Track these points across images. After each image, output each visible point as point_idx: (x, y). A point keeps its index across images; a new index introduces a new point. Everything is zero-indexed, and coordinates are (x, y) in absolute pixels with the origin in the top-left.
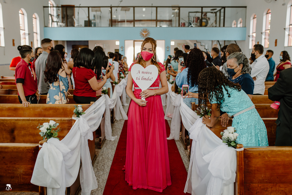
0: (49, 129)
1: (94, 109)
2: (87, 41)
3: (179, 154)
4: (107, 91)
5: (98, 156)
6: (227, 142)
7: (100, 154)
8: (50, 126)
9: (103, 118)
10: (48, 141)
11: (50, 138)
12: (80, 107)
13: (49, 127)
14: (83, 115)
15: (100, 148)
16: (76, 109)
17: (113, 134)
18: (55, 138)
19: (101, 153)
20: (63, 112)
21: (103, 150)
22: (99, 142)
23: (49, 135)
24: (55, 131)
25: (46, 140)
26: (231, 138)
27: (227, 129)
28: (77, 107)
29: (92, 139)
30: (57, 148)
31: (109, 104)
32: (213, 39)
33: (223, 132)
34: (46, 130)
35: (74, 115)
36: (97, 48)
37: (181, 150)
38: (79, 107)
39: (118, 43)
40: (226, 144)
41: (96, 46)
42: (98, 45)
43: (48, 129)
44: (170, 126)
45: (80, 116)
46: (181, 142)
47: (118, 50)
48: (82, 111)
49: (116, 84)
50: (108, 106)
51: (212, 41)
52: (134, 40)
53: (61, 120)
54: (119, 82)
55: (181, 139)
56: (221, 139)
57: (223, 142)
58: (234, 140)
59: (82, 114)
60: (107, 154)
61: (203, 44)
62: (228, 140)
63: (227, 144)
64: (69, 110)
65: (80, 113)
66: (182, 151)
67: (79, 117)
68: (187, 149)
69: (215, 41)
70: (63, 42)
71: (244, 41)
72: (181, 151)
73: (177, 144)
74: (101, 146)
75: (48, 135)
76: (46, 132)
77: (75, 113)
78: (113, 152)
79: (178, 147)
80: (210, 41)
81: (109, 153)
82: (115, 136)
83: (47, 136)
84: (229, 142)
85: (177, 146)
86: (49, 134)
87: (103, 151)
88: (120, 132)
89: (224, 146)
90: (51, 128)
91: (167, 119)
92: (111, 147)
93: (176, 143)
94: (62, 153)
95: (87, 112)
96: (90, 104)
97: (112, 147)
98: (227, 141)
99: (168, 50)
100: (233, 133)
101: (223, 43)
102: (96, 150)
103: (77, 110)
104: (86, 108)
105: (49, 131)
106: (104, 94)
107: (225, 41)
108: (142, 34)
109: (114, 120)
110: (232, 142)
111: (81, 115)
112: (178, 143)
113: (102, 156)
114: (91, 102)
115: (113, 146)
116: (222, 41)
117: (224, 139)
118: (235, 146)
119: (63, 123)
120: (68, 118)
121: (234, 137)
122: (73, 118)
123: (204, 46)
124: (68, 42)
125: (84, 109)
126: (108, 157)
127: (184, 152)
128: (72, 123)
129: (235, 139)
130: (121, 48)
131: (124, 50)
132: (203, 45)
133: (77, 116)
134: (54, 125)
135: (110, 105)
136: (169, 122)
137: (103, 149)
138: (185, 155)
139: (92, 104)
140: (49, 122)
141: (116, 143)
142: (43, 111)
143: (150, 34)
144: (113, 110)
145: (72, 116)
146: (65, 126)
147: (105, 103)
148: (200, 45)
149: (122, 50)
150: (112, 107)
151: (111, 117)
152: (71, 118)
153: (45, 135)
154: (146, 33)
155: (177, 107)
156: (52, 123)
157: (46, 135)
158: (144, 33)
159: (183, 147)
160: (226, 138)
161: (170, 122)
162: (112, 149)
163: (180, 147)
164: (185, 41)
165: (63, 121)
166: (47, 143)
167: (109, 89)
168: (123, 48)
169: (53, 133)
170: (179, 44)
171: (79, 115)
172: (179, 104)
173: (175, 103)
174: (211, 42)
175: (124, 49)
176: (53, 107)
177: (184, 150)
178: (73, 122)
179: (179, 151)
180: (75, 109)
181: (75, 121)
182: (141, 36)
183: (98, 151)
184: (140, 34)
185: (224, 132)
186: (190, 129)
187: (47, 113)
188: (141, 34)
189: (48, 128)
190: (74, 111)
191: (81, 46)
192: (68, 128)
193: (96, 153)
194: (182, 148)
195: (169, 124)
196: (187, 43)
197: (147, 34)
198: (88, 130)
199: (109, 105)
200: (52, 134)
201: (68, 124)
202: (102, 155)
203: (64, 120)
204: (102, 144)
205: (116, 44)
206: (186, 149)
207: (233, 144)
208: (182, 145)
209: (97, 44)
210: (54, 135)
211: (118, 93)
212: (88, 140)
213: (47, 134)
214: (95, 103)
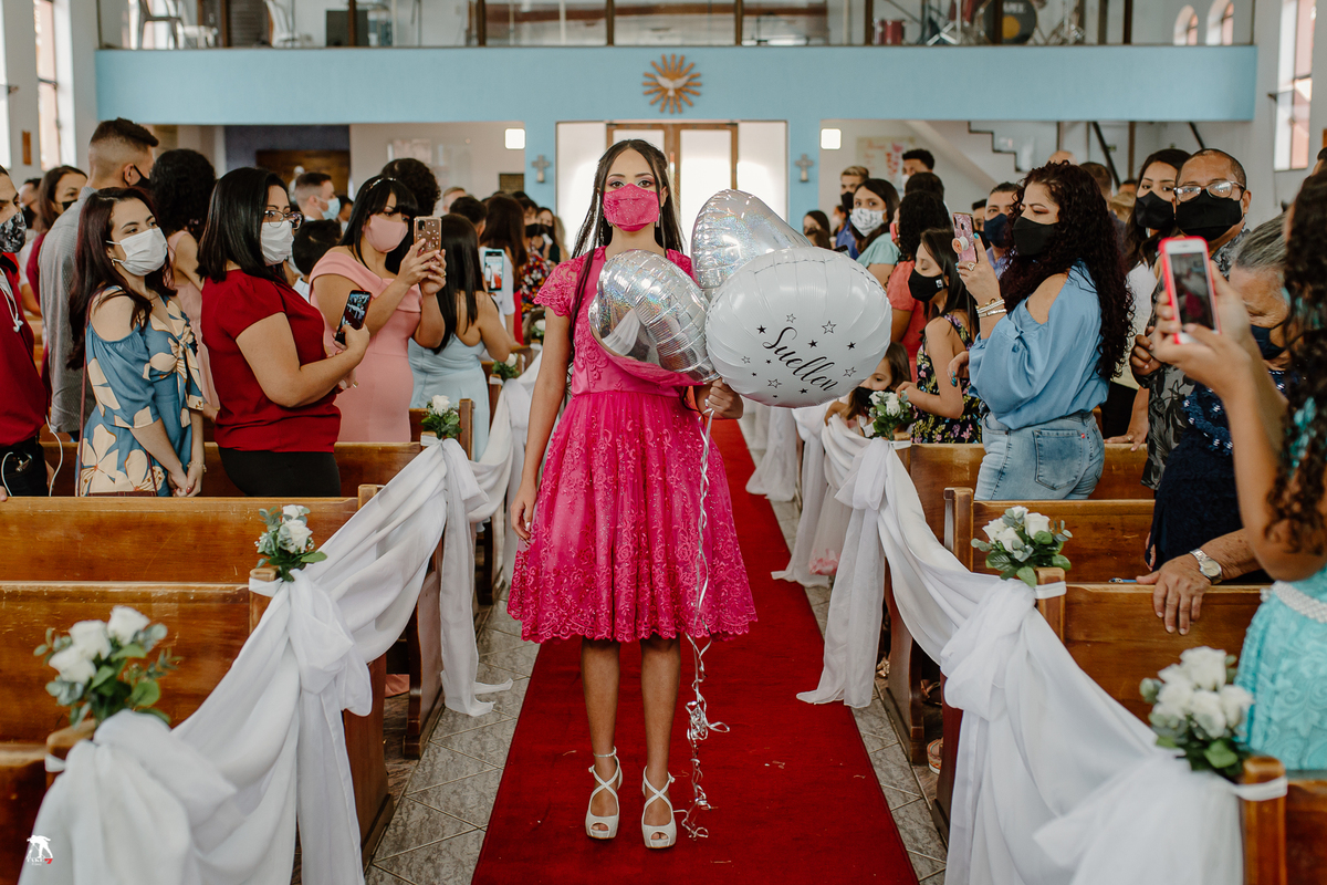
0: (108, 662)
1: (380, 528)
2: (345, 129)
3: (879, 789)
4: (453, 422)
5: (401, 802)
6: (1184, 741)
7: (412, 790)
8: (116, 645)
9: (433, 577)
10: (98, 735)
11: (111, 714)
12: (293, 519)
13: (106, 651)
14: (315, 569)
15: (412, 754)
16: (272, 529)
17: (490, 667)
18: (145, 711)
19: (418, 781)
20: (195, 547)
21: (432, 765)
22: (407, 716)
23: (110, 697)
24: (143, 673)
25: (91, 723)
26: (1208, 719)
27: (1179, 662)
28: (278, 517)
29: (363, 707)
30: (153, 775)
31: (466, 495)
32: (1067, 116)
33: (1158, 683)
34: (89, 670)
35: (263, 566)
36: (396, 167)
37: (891, 766)
38: (289, 518)
39: (515, 139)
40: (1178, 757)
41: (391, 156)
42: (406, 153)
43: (99, 663)
44: (820, 621)
45: (294, 572)
46: (885, 716)
47: (520, 177)
48: (308, 542)
49: (504, 378)
50: (459, 510)
51: (1059, 124)
52: (608, 122)
53: (183, 598)
54: (527, 366)
55: (888, 696)
56: (1148, 723)
57: (1158, 743)
58: (1228, 734)
59: (304, 564)
60: (455, 792)
61: (1004, 142)
62: (1190, 734)
63: (1181, 752)
64: (230, 533)
65: (294, 556)
66: (894, 773)
67: (291, 579)
68: (926, 762)
69: (1075, 123)
70: (206, 131)
71: (1246, 122)
72: (887, 771)
73: (862, 732)
74: (417, 738)
75: (102, 698)
76: (91, 681)
77: (263, 553)
78: (491, 776)
79: (869, 751)
80: (1045, 122)
81: (468, 781)
82: (502, 682)
83: (93, 704)
84: (1194, 746)
85: (865, 740)
86: (107, 692)
87: (428, 769)
88: (529, 658)
89: (1168, 768)
90: (121, 654)
91: (800, 582)
92: (478, 747)
93: (859, 721)
94: (184, 803)
95: (336, 546)
96: (357, 496)
97: (483, 749)
98: (1180, 737)
99: (804, 176)
100: (1215, 690)
101: (1125, 133)
102: (390, 765)
103: (279, 539)
104: (330, 522)
105: (107, 672)
106: (439, 437)
107: (1132, 125)
108: (659, 85)
109: (498, 585)
110: (1216, 747)
111: (302, 566)
112: (871, 726)
113: (425, 801)
114: (362, 488)
115: (491, 743)
116: (1116, 125)
117: (1167, 727)
118: (1232, 767)
119: (195, 614)
120: (224, 586)
121: (1225, 713)
122: (255, 585)
123: (1015, 154)
124: (232, 132)
125: (322, 529)
126: (462, 805)
127: (906, 782)
128: (247, 612)
129: (1231, 725)
130: (535, 164)
131: (550, 179)
132: (1004, 149)
133: (278, 575)
134: (136, 635)
135: (471, 503)
136: (812, 597)
137: (431, 758)
138: (913, 796)
139: (368, 497)
140: (106, 618)
141: (508, 725)
142: (80, 537)
143: (699, 85)
144: (489, 526)
145: (249, 576)
146: (204, 631)
147: (442, 486)
148: (990, 149)
149: (540, 177)
150: (482, 513)
151: (478, 568)
152: (241, 587)
153: (82, 700)
154: (681, 82)
155: (862, 512)
156: (126, 622)
157: (86, 696)
158: (665, 82)
159: (898, 749)
160: (1180, 722)
161: (821, 601)
162: (480, 756)
163: (884, 747)
164: (902, 123)
165: (194, 601)
166: (91, 746)
167: (466, 407)
168: (547, 166)
169: (132, 683)
170: (867, 144)
171: (289, 569)
172: (878, 497)
173: (851, 489)
174: (1053, 131)
175: (551, 171)
176: (142, 515)
177: (906, 764)
178: (255, 609)
179: (877, 770)
180: (266, 531)
181: (264, 602)
182: (651, 98)
183: (404, 772)
184: (645, 84)
185: (1163, 682)
186: (945, 652)
187: (102, 550)
188: (648, 89)
189: (99, 656)
190: (263, 542)
191: (309, 156)
192: (226, 642)
193: (391, 782)
194: (891, 757)
195: (814, 609)
196: (911, 140)
197: (686, 85)
198: (344, 658)
199: (466, 502)
200: (127, 689)
201: (225, 619)
202: (425, 793)
203: (200, 599)
204: (426, 731)
205: (509, 145)
206: (918, 758)
207: (1219, 756)
208: (892, 739)
209: (398, 143)
210: (136, 694)
211: (516, 427)
212: (342, 712)
213: (95, 690)
214: (387, 490)
